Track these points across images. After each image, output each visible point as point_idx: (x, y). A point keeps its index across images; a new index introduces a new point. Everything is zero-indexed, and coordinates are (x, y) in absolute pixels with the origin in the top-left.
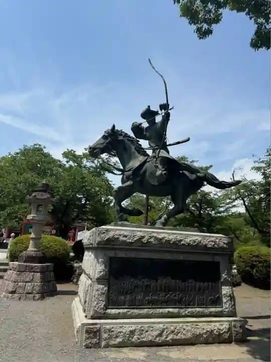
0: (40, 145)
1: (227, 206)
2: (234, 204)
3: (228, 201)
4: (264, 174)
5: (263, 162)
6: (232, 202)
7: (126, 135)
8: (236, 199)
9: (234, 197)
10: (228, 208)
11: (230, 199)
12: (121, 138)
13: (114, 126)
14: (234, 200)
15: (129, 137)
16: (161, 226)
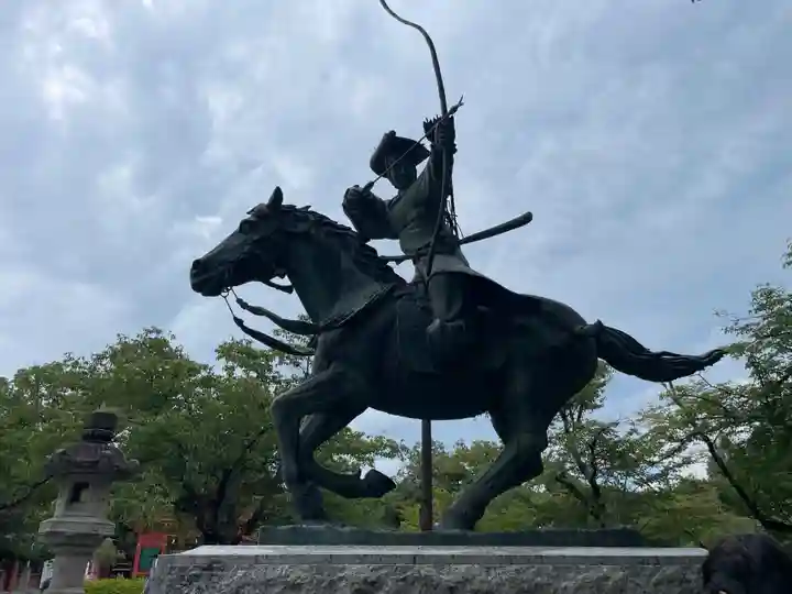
0: (159, 332)
1: (666, 462)
2: (684, 454)
3: (668, 447)
4: (752, 363)
5: (745, 329)
6: (679, 450)
7: (322, 221)
8: (689, 439)
9: (681, 434)
10: (667, 469)
11: (671, 439)
12: (302, 227)
13: (278, 194)
14: (683, 443)
15: (333, 225)
16: (457, 531)
